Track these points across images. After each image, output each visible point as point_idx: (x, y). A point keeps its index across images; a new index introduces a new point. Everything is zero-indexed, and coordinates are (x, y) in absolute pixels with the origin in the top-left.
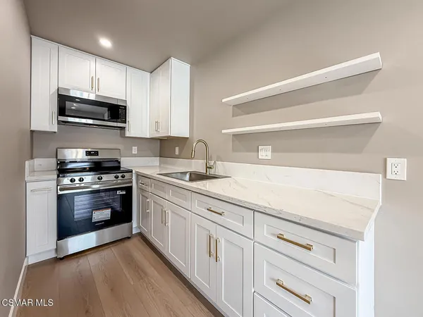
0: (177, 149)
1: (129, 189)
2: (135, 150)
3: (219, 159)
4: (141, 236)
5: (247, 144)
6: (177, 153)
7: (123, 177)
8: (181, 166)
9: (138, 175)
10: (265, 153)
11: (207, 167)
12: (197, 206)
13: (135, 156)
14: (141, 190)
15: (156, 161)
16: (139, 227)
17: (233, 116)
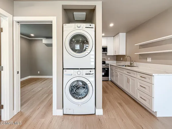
0: (122, 58)
1: (108, 69)
2: (109, 59)
3: (135, 61)
4: (111, 81)
5: (144, 57)
6: (122, 59)
7: (107, 65)
8: (123, 63)
9: (110, 65)
10: (149, 60)
11: (131, 64)
12: (125, 72)
13: (109, 60)
14: (111, 69)
15: (115, 62)
16: (111, 79)
17: (139, 49)
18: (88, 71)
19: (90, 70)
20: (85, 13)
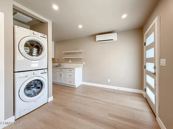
3: (62, 63)
5: (67, 60)
10: (70, 61)
11: (59, 65)
12: (58, 70)
18: (42, 71)
19: (44, 70)
20: (31, 19)
